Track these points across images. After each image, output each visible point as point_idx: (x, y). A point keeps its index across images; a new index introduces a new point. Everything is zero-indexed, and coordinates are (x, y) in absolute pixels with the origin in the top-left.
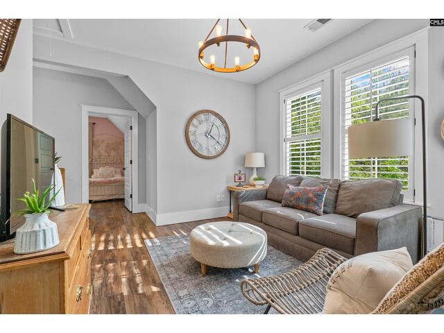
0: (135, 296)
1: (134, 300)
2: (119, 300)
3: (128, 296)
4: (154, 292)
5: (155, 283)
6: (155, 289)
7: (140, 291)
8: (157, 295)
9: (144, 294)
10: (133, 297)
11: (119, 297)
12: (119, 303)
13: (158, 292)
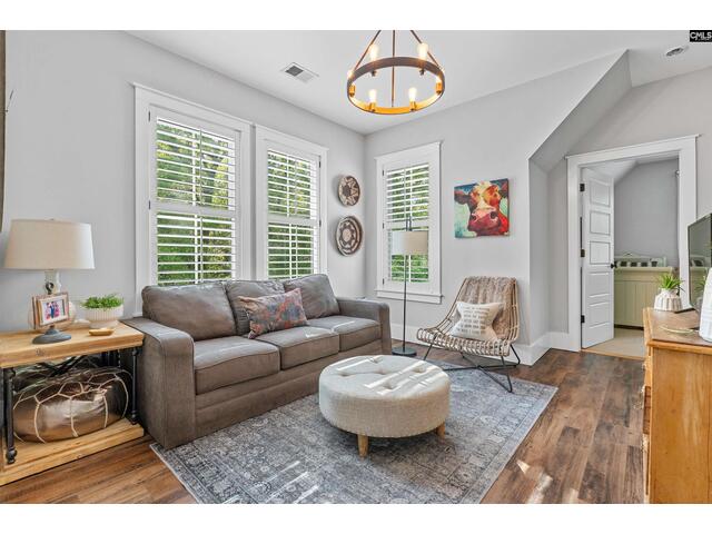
0: (561, 479)
1: (566, 475)
2: (590, 491)
3: (572, 485)
4: (529, 464)
5: (516, 474)
6: (524, 467)
7: (548, 479)
8: (529, 458)
9: (547, 472)
10: (565, 480)
11: (589, 496)
12: (591, 486)
13: (523, 460)
